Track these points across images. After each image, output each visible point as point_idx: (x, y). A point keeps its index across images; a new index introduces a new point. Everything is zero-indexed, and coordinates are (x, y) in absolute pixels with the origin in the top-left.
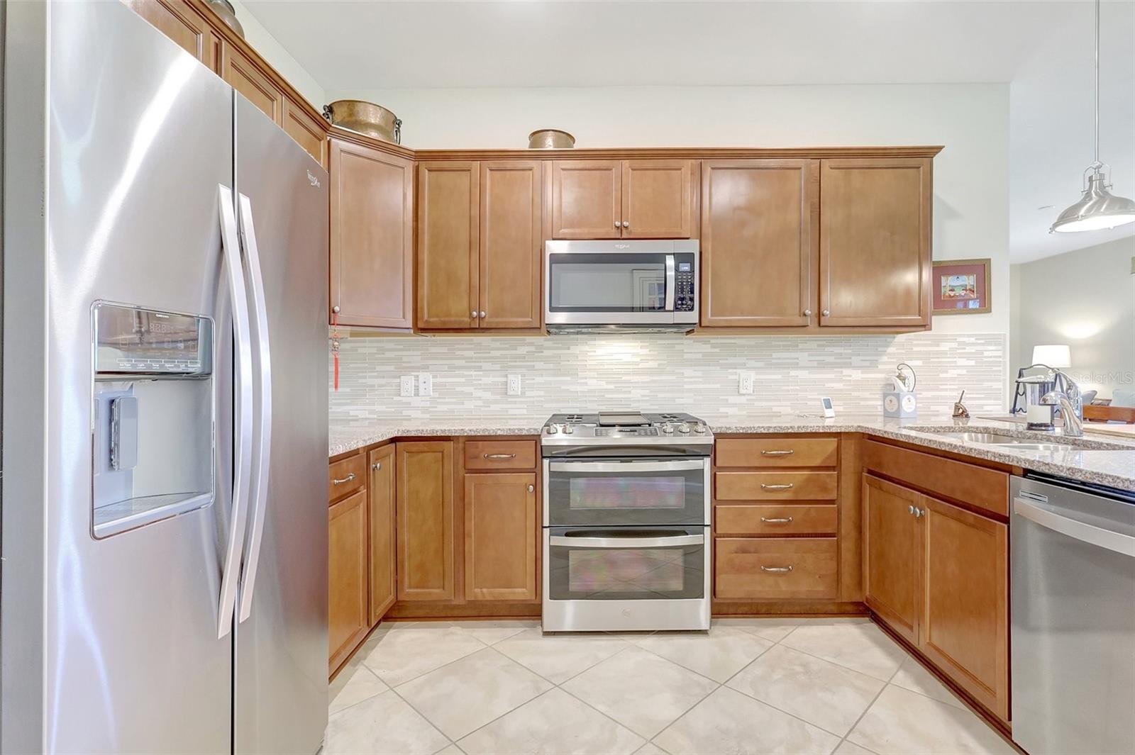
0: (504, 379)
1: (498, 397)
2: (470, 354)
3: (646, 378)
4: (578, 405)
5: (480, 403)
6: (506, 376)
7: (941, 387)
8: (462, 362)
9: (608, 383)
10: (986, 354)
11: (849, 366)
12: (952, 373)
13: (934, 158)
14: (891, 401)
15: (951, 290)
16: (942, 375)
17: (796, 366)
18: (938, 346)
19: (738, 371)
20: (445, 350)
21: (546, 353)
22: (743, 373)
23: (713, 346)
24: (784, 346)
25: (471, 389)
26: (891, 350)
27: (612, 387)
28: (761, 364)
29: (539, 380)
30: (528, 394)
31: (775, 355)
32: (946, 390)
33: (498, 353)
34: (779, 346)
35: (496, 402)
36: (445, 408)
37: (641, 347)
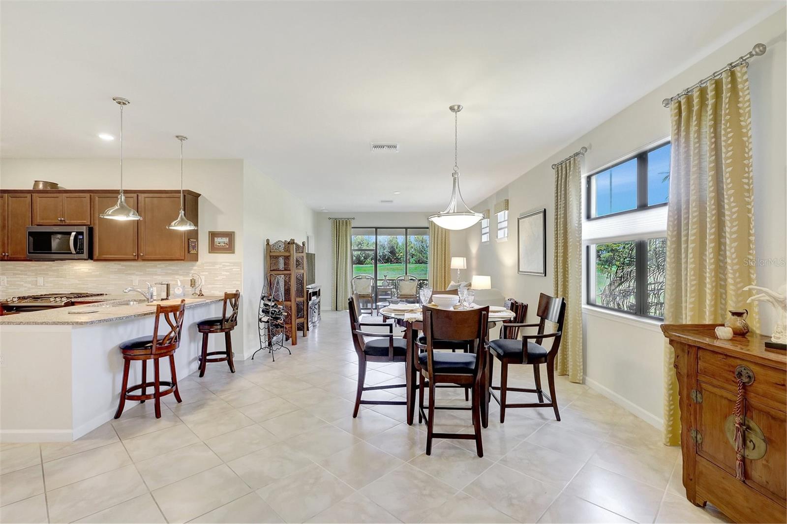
0: (36, 279)
1: (34, 286)
2: (22, 268)
3: (95, 279)
4: (66, 290)
5: (26, 289)
6: (37, 278)
8: (19, 272)
9: (79, 281)
10: (234, 270)
11: (178, 274)
12: (220, 278)
15: (219, 243)
16: (216, 278)
17: (156, 275)
18: (214, 266)
19: (132, 276)
20: (12, 267)
21: (54, 268)
22: (134, 277)
23: (122, 266)
24: (151, 266)
25: (22, 283)
26: (195, 268)
27: (80, 282)
28: (142, 273)
29: (50, 279)
30: (46, 285)
31: (148, 270)
32: (217, 284)
33: (34, 268)
34: (149, 266)
35: (33, 288)
36: (12, 291)
37: (92, 266)
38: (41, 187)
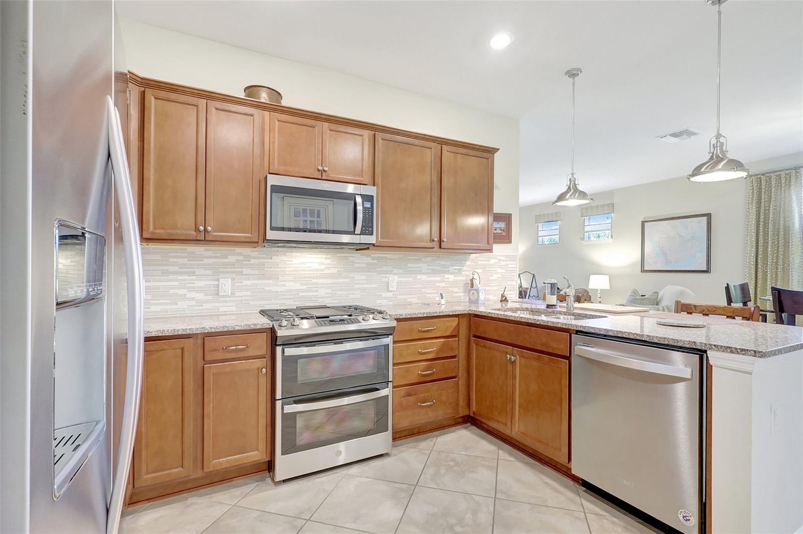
0: (217, 283)
1: (210, 297)
2: (185, 261)
3: (329, 281)
4: (278, 302)
5: (193, 303)
6: (218, 280)
7: (490, 284)
8: (176, 268)
9: (301, 284)
10: (510, 266)
11: (448, 272)
12: (495, 277)
13: (495, 155)
14: (473, 294)
15: (495, 230)
16: (491, 278)
17: (420, 273)
18: (489, 261)
19: (388, 275)
20: (158, 257)
21: (253, 261)
22: (391, 277)
23: (373, 259)
24: (414, 259)
25: (184, 291)
26: (468, 263)
27: (304, 287)
28: (401, 271)
29: (246, 282)
30: (237, 294)
31: (409, 265)
32: (492, 286)
33: (210, 261)
34: (411, 259)
35: (207, 302)
36: (159, 308)
37: (326, 258)
38: (264, 97)
